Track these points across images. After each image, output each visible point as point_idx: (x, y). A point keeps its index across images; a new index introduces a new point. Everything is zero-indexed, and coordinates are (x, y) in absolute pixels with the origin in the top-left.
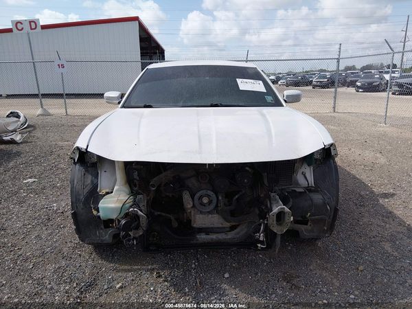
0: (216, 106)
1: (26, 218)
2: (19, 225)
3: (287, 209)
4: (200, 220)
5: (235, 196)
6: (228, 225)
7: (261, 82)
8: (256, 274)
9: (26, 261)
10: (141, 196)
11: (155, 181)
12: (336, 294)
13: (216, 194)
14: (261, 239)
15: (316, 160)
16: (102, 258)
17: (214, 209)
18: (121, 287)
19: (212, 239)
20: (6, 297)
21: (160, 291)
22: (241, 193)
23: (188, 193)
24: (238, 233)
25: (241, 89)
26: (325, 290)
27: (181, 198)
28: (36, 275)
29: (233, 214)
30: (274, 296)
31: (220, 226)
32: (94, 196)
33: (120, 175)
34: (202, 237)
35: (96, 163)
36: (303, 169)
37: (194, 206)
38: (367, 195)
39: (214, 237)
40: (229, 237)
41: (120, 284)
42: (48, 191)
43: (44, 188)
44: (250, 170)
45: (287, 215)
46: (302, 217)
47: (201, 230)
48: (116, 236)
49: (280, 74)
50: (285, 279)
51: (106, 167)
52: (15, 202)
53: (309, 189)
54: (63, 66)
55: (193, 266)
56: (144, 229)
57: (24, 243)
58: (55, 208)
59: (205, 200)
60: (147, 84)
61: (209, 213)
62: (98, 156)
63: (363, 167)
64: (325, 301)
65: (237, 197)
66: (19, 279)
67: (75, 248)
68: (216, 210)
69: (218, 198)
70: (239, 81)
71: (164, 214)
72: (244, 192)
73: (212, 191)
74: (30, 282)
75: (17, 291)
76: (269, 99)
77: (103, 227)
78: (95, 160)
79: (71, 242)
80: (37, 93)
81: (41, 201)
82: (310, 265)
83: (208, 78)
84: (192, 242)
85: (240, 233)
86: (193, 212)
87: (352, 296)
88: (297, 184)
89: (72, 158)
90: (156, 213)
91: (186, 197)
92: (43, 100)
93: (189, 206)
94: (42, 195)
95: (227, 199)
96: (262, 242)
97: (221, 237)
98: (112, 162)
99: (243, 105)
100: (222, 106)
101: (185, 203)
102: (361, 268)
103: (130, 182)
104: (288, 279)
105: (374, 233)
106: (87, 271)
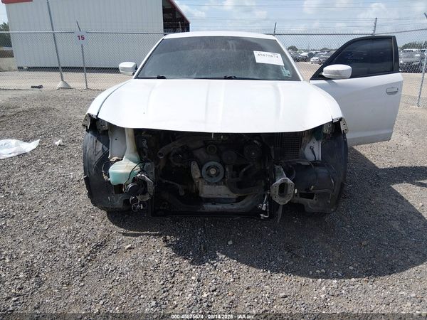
0: (230, 78)
1: (44, 184)
2: (37, 190)
3: (289, 181)
4: (207, 191)
5: (243, 169)
6: (234, 196)
7: (279, 55)
8: (259, 243)
9: (42, 222)
10: (149, 164)
11: (164, 150)
12: (336, 265)
13: (224, 165)
14: (264, 208)
15: (325, 134)
16: (114, 223)
17: (221, 181)
18: (130, 248)
19: (218, 209)
20: (23, 252)
21: (165, 252)
22: (249, 167)
23: (196, 164)
24: (243, 205)
25: (257, 61)
26: (324, 260)
27: (189, 168)
28: (51, 235)
29: (240, 186)
30: (273, 263)
31: (227, 196)
32: (105, 162)
33: (130, 143)
34: (209, 207)
35: (107, 131)
36: (311, 144)
37: (201, 177)
38: (384, 176)
39: (220, 207)
40: (235, 207)
41: (129, 246)
42: (66, 161)
43: (62, 158)
44: (258, 143)
45: (289, 187)
46: (306, 190)
47: (208, 200)
48: (126, 202)
49: (314, 50)
50: (286, 249)
51: (117, 134)
52: (33, 170)
53: (315, 163)
54: (83, 38)
55: (199, 233)
56: (151, 194)
57: (40, 207)
58: (72, 177)
59: (213, 172)
60: (162, 55)
61: (217, 184)
62: (109, 124)
63: (385, 148)
64: (323, 270)
65: (244, 170)
66: (35, 237)
67: (88, 213)
68: (223, 181)
69: (225, 169)
70: (256, 53)
71: (171, 182)
72: (252, 165)
73: (220, 163)
74: (45, 241)
75: (33, 247)
76: (286, 73)
77: (114, 192)
78: (106, 127)
79: (85, 207)
80: (57, 66)
81: (59, 170)
82: (313, 238)
83: (224, 50)
84: (199, 211)
85: (246, 204)
86: (200, 182)
87: (351, 268)
88: (304, 158)
89: (84, 126)
90: (164, 181)
91: (194, 167)
92: (64, 74)
93: (197, 177)
94: (59, 164)
95: (235, 172)
96: (265, 213)
97: (227, 207)
98: (122, 130)
99: (258, 78)
100: (236, 78)
101: (193, 174)
102: (364, 243)
103: (139, 150)
104: (289, 249)
105: (385, 212)
106: (99, 234)
